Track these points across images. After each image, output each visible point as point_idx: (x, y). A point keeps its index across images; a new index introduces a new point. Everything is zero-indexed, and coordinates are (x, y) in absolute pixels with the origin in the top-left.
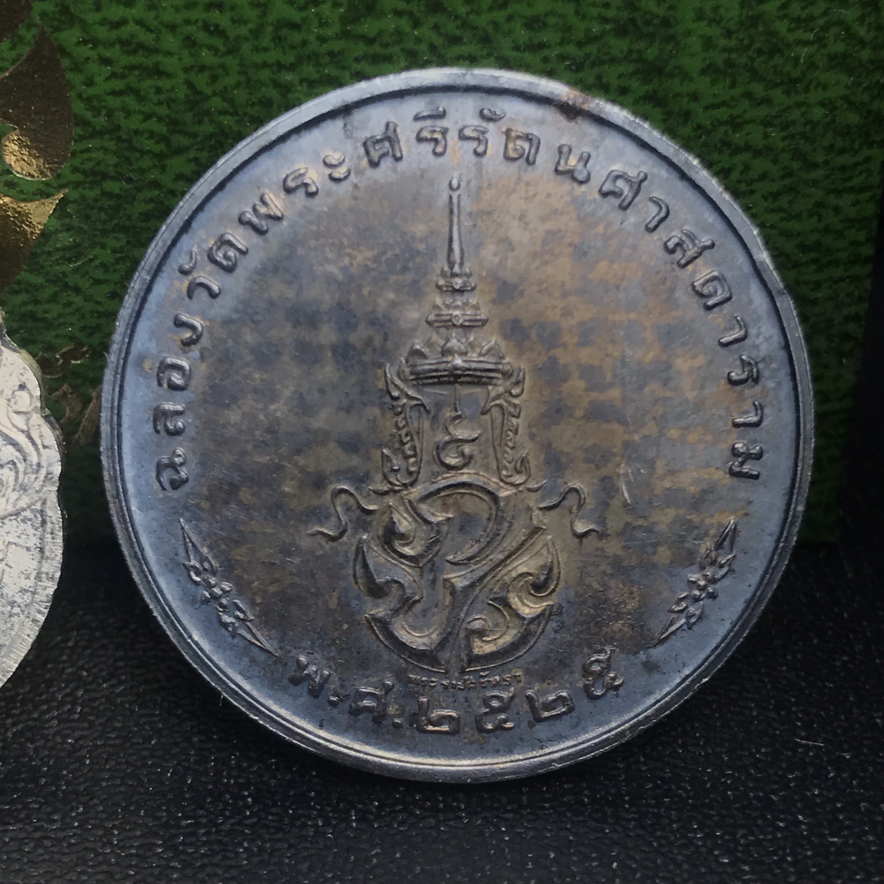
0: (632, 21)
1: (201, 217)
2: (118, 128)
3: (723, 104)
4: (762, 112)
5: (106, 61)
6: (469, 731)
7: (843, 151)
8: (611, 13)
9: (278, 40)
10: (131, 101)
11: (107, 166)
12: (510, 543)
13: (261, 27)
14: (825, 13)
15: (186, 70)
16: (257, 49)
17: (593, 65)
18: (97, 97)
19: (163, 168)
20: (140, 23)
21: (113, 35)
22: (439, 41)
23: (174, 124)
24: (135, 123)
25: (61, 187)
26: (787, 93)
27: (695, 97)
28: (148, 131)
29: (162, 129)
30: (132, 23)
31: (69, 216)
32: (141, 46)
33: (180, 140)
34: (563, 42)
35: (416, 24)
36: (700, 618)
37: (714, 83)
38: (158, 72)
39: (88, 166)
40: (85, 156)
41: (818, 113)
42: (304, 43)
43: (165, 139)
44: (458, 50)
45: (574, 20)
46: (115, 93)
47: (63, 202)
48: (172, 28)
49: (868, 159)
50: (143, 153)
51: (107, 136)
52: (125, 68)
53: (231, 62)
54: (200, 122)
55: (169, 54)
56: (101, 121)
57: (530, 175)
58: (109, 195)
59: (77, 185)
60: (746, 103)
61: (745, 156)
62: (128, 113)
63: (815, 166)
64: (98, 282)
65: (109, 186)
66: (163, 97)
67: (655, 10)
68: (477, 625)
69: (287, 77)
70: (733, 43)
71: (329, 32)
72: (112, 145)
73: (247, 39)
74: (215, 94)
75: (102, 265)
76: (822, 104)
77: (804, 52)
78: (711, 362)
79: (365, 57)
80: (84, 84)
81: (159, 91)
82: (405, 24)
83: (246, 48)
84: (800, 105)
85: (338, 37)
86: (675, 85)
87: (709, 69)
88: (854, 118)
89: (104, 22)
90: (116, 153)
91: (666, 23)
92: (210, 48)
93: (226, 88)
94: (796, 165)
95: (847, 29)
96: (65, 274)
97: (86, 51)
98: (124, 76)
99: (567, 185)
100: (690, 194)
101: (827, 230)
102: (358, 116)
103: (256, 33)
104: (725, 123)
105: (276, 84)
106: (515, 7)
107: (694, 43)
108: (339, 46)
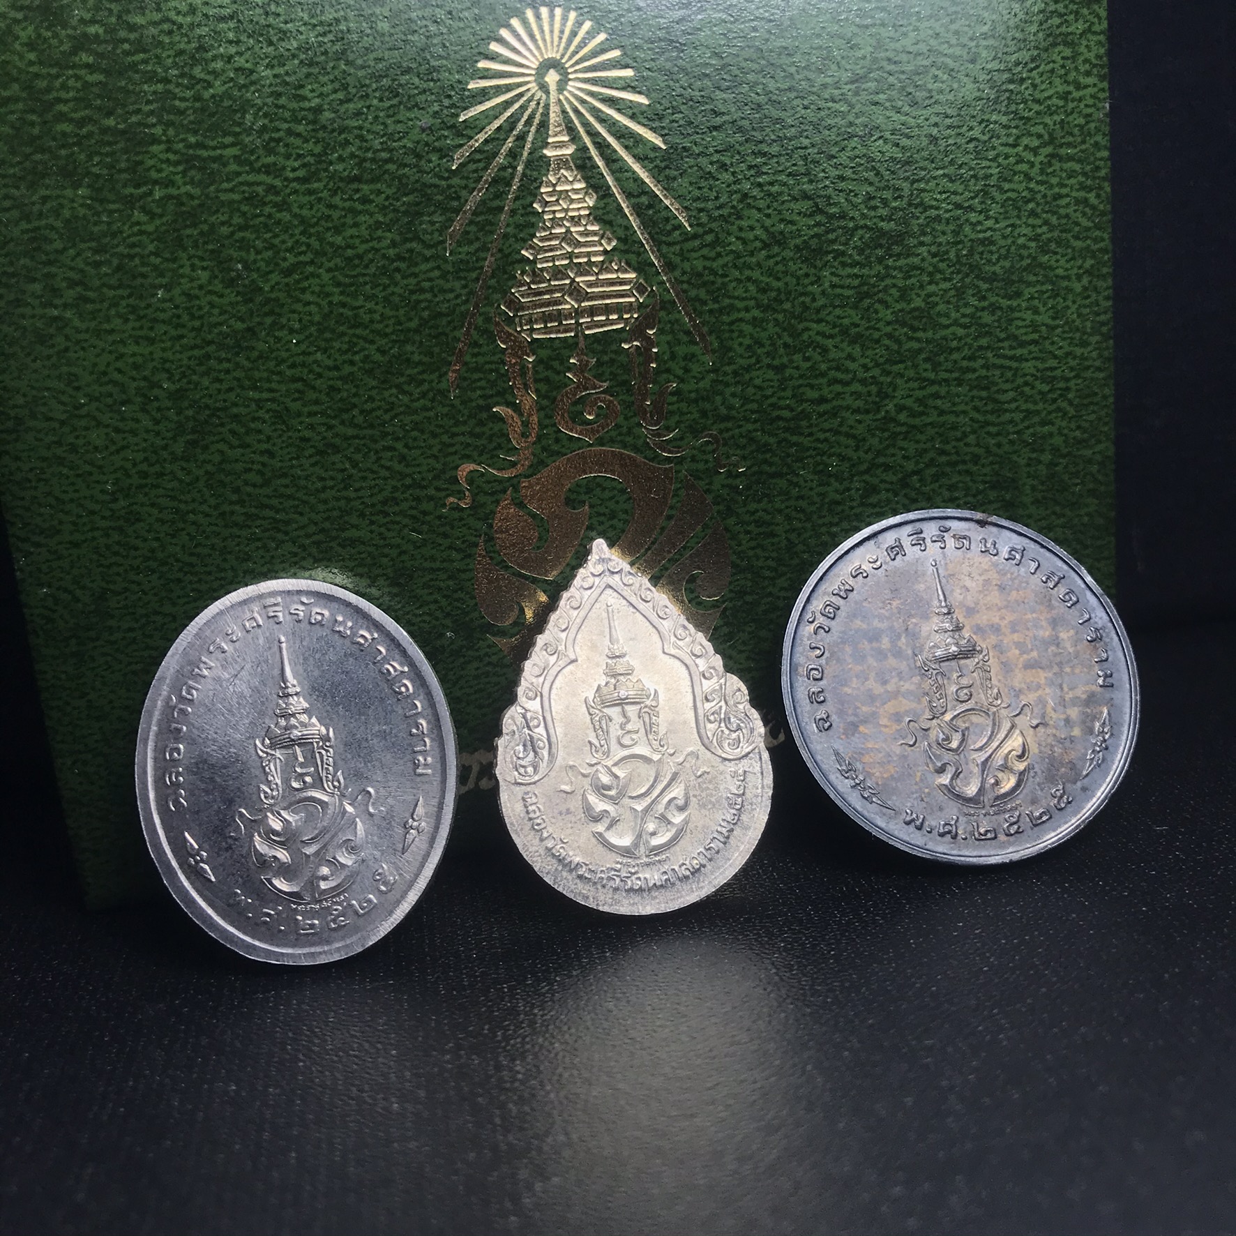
0: (998, 481)
1: (815, 595)
2: (753, 566)
5: (748, 532)
6: (1002, 837)
8: (988, 478)
9: (830, 511)
10: (759, 551)
11: (747, 587)
12: (1001, 735)
13: (822, 505)
14: (1084, 469)
15: (786, 532)
16: (820, 517)
18: (743, 552)
19: (774, 585)
20: (765, 510)
21: (752, 518)
22: (907, 502)
23: (780, 561)
24: (760, 563)
28: (767, 566)
30: (761, 511)
32: (765, 523)
34: (966, 496)
35: (896, 495)
36: (1103, 760)
38: (773, 535)
39: (738, 589)
40: (736, 583)
41: (1086, 519)
42: (843, 511)
44: (919, 505)
46: (753, 548)
47: (725, 609)
48: (780, 511)
49: (1109, 542)
50: (765, 578)
51: (747, 572)
52: (757, 534)
53: (809, 525)
55: (778, 524)
56: (744, 564)
57: (969, 555)
58: (747, 603)
59: (731, 600)
62: (758, 558)
63: (1086, 547)
65: (749, 598)
66: (774, 547)
67: (1008, 474)
68: (992, 781)
70: (1045, 487)
71: (855, 504)
72: (749, 576)
73: (815, 512)
76: (1087, 514)
77: (1077, 489)
78: (1077, 633)
80: (737, 545)
81: (773, 544)
82: (890, 495)
83: (815, 517)
85: (859, 506)
86: (1021, 512)
88: (1101, 521)
89: (748, 512)
90: (751, 580)
91: (1013, 480)
92: (798, 519)
95: (1094, 476)
97: (738, 528)
98: (756, 539)
99: (988, 558)
100: (1048, 554)
102: (880, 537)
103: (820, 509)
106: (944, 481)
107: (1028, 489)
108: (857, 511)
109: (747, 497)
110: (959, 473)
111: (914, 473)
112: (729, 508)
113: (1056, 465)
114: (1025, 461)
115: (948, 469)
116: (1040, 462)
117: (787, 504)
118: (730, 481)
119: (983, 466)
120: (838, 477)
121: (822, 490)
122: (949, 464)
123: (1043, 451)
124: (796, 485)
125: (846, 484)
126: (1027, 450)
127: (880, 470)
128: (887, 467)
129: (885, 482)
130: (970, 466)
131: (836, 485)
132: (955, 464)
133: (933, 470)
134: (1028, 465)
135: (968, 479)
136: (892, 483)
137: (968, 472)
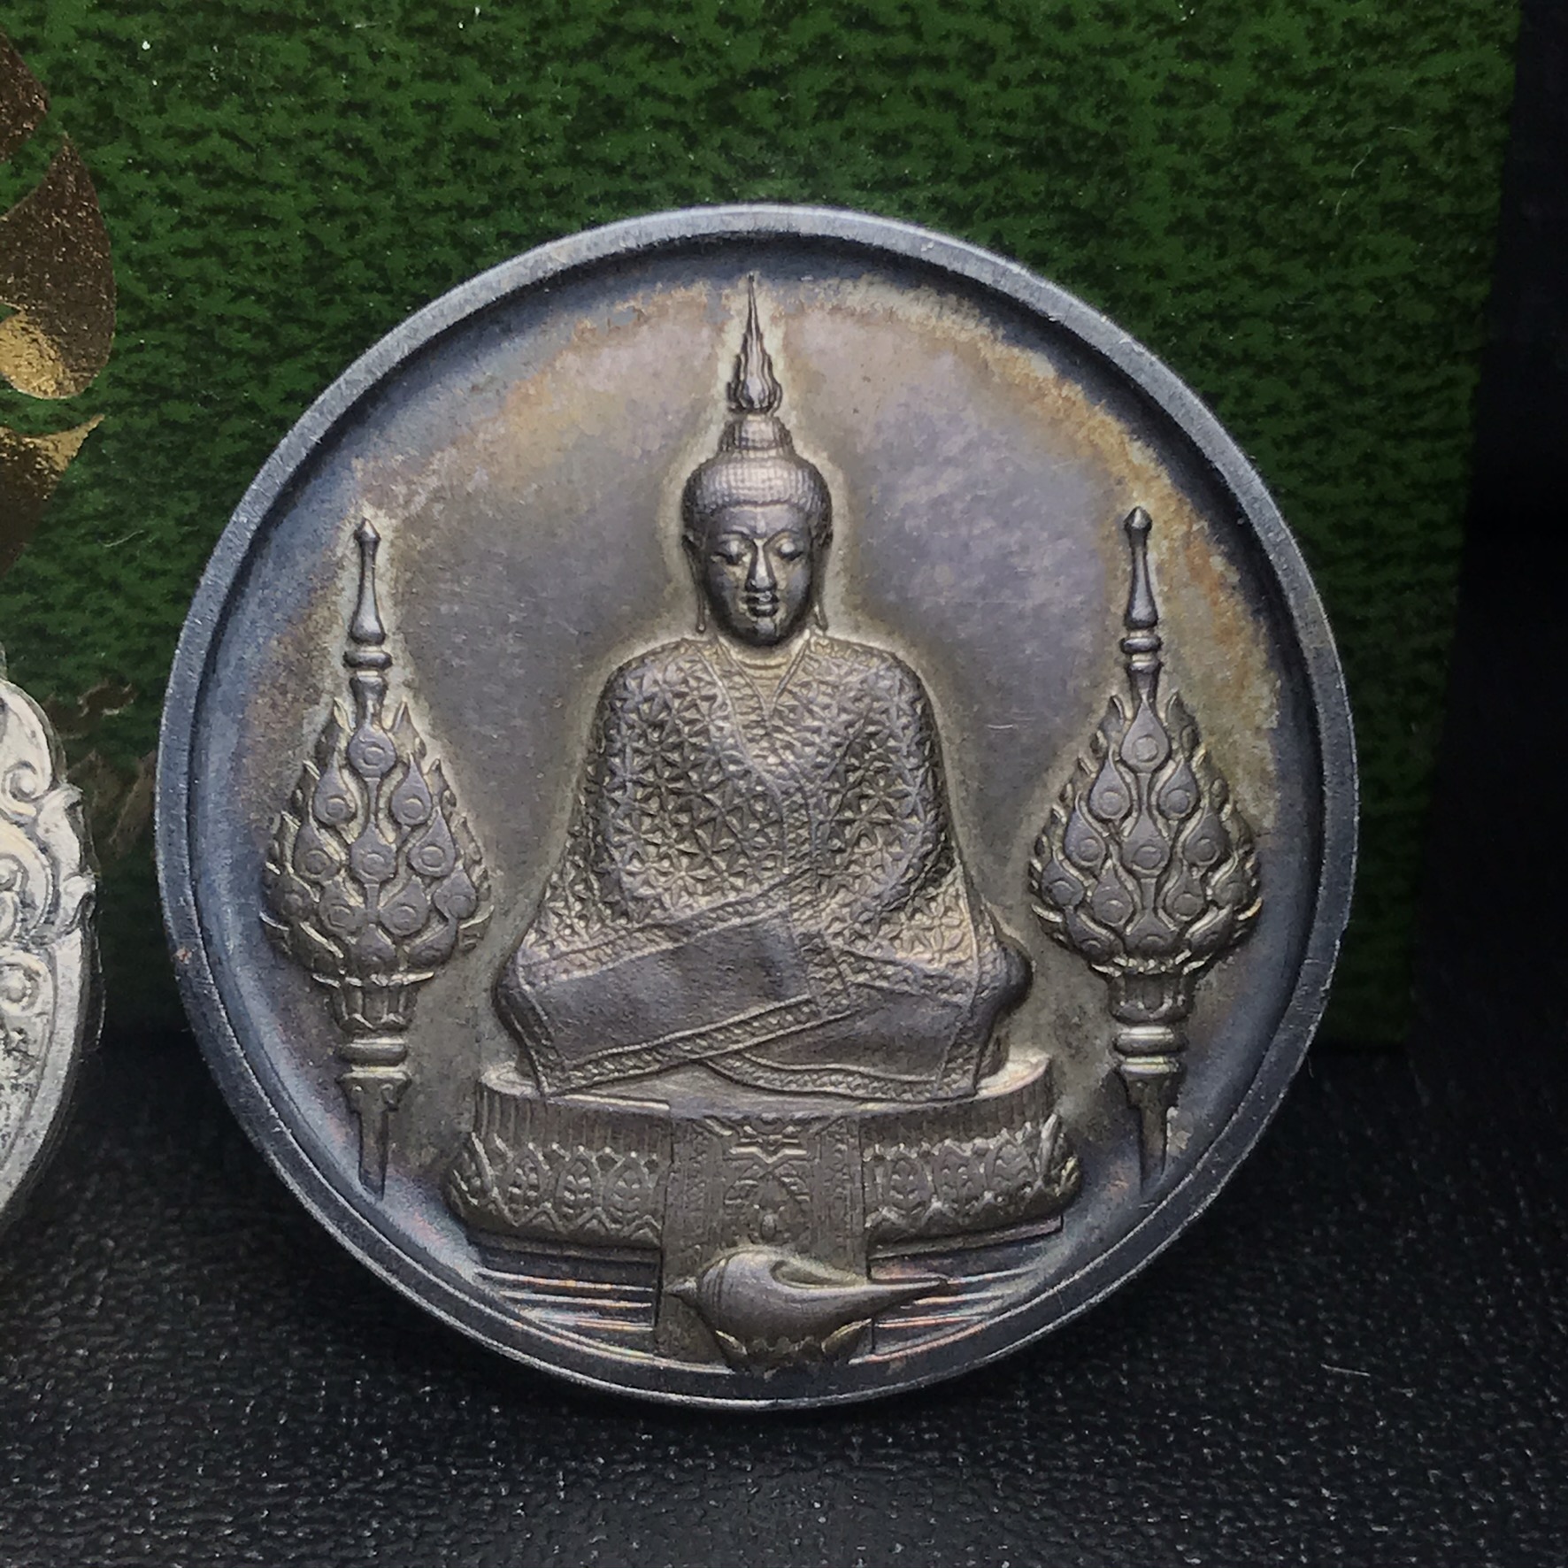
0: (1053, 142)
2: (190, 312)
3: (1207, 283)
4: (1272, 298)
5: (172, 199)
7: (1406, 368)
8: (1018, 129)
9: (460, 166)
10: (211, 265)
11: (171, 375)
13: (432, 144)
14: (1375, 133)
15: (306, 217)
16: (424, 182)
17: (989, 215)
18: (156, 260)
19: (265, 381)
20: (230, 135)
21: (185, 156)
22: (727, 171)
23: (286, 307)
24: (218, 304)
25: (92, 411)
26: (1313, 267)
27: (1159, 273)
28: (241, 318)
29: (263, 314)
30: (216, 135)
31: (103, 459)
32: (232, 175)
33: (295, 334)
34: (937, 176)
35: (692, 142)
37: (1191, 247)
38: (259, 218)
39: (137, 376)
40: (135, 358)
41: (1364, 302)
42: (504, 172)
43: (268, 332)
45: (955, 140)
46: (188, 254)
47: (95, 437)
48: (283, 144)
49: (1450, 382)
50: (231, 354)
51: (171, 326)
52: (204, 209)
53: (382, 202)
54: (328, 303)
55: (277, 187)
56: (160, 300)
58: (172, 425)
59: (118, 408)
60: (1243, 285)
61: (1243, 374)
62: (208, 287)
63: (1361, 391)
64: (151, 574)
66: (265, 260)
67: (1091, 124)
69: (476, 229)
70: (1221, 182)
71: (545, 154)
72: (180, 341)
73: (407, 164)
74: (353, 255)
75: (159, 544)
76: (1371, 286)
77: (1340, 199)
79: (606, 196)
80: (135, 236)
81: (260, 248)
82: (672, 140)
83: (405, 178)
84: (1332, 288)
87: (1183, 225)
88: (1425, 313)
89: (169, 132)
90: (186, 355)
91: (1109, 146)
92: (345, 178)
93: (371, 246)
94: (1328, 390)
95: (1413, 161)
96: (95, 560)
97: (138, 181)
98: (202, 225)
101: (1381, 502)
103: (423, 155)
104: (1209, 317)
105: (457, 241)
106: (858, 116)
107: (1157, 181)
108: (562, 177)
109: (168, 82)
110: (919, 96)
111: (760, 77)
112: (104, 110)
113: (1273, 109)
114: (1157, 86)
115: (878, 81)
116: (1208, 93)
117: (306, 122)
118: (105, 21)
119: (1004, 84)
120: (489, 57)
121: (431, 92)
122: (883, 62)
123: (1223, 57)
124: (341, 63)
125: (516, 83)
126: (1170, 44)
127: (641, 51)
128: (664, 46)
129: (662, 97)
130: (955, 79)
131: (484, 81)
132: (905, 64)
133: (824, 78)
134: (1166, 100)
135: (948, 120)
136: (679, 101)
137: (947, 98)
